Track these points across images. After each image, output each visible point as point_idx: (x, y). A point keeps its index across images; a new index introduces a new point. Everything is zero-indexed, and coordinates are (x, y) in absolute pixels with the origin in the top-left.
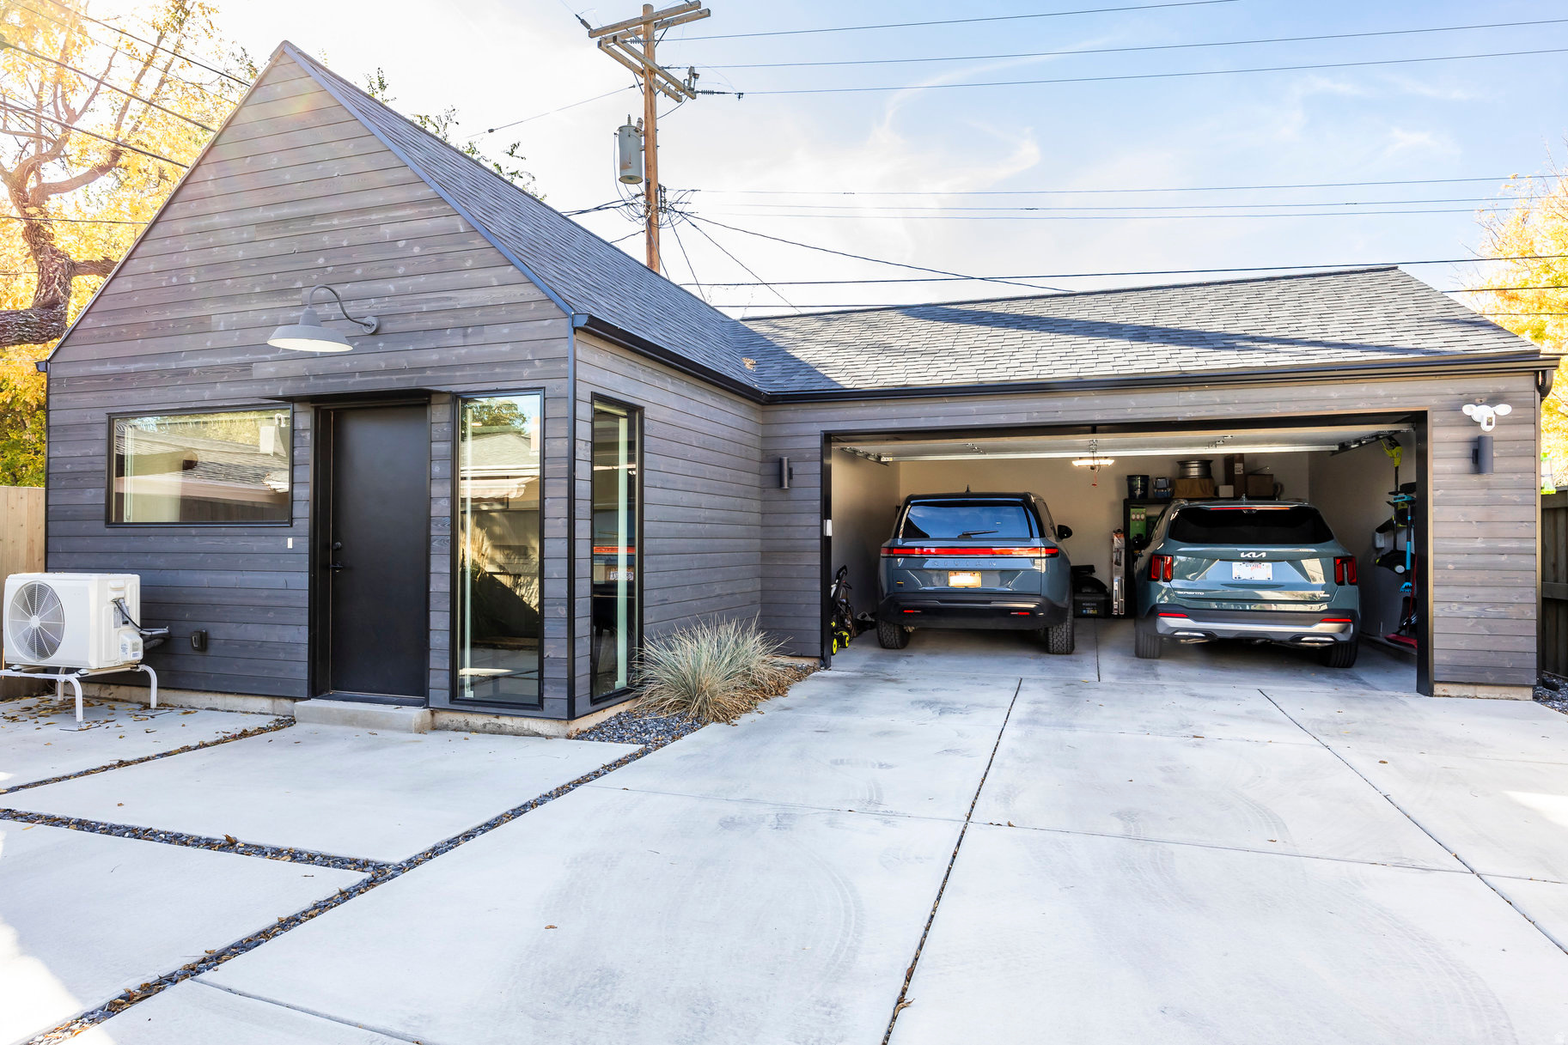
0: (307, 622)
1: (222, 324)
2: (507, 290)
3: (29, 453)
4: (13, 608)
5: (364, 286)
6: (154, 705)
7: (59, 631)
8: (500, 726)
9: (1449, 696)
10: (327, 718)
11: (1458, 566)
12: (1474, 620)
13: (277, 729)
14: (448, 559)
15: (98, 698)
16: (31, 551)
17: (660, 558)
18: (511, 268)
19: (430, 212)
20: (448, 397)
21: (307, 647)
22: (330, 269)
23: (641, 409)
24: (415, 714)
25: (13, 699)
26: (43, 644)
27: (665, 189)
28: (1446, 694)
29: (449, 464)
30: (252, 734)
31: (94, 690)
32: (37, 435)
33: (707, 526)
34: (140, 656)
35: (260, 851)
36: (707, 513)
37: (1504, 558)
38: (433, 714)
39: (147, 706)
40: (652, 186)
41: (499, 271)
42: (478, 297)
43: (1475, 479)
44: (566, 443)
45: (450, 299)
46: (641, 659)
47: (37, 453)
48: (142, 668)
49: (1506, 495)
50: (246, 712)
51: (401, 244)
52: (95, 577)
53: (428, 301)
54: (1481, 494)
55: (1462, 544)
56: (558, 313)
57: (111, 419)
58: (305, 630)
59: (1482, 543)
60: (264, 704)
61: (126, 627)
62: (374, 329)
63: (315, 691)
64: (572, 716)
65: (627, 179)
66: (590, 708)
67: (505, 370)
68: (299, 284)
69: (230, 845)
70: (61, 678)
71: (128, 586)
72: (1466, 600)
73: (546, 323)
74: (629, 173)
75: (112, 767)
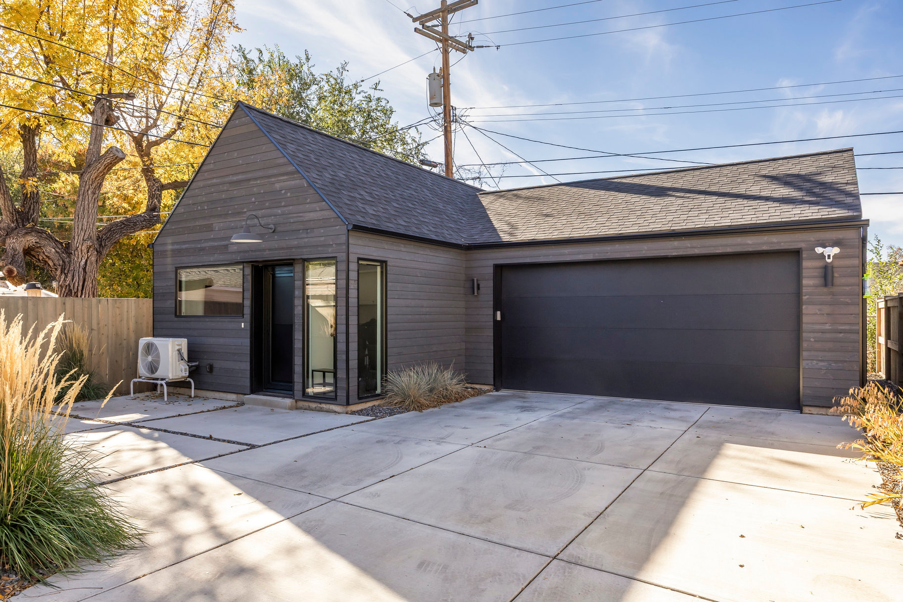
0: (249, 361)
1: (217, 227)
2: (323, 212)
3: (144, 271)
4: (142, 352)
5: (269, 211)
6: (193, 396)
7: (158, 362)
8: (321, 408)
9: (812, 414)
10: (256, 402)
11: (817, 339)
12: (825, 371)
13: (237, 406)
14: (301, 332)
15: (173, 393)
16: (148, 327)
17: (398, 332)
18: (324, 203)
19: (294, 178)
20: (301, 261)
21: (249, 371)
22: (256, 203)
23: (386, 262)
24: (288, 401)
25: (142, 392)
26: (153, 368)
27: (455, 108)
28: (811, 412)
29: (301, 290)
30: (227, 408)
31: (172, 389)
32: (148, 262)
33: (427, 316)
34: (187, 375)
35: (219, 440)
36: (428, 309)
37: (841, 335)
38: (296, 402)
39: (190, 397)
40: (447, 108)
41: (319, 204)
42: (312, 215)
43: (825, 290)
44: (345, 281)
45: (300, 216)
46: (386, 380)
47: (147, 271)
48: (189, 379)
49: (843, 299)
50: (227, 400)
51: (283, 192)
52: (171, 339)
53: (293, 217)
54: (828, 298)
55: (818, 327)
56: (342, 223)
57: (177, 269)
58: (249, 364)
59: (829, 326)
60: (233, 397)
61: (182, 361)
62: (273, 230)
63: (253, 392)
64: (348, 404)
65: (434, 105)
66: (357, 401)
67: (322, 249)
68: (245, 210)
69: (211, 438)
70: (159, 382)
71: (183, 343)
72: (820, 359)
73: (337, 227)
74: (435, 101)
75: (176, 416)
